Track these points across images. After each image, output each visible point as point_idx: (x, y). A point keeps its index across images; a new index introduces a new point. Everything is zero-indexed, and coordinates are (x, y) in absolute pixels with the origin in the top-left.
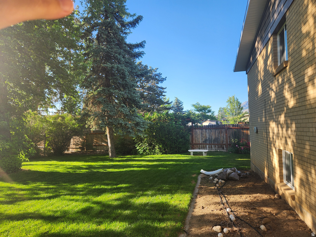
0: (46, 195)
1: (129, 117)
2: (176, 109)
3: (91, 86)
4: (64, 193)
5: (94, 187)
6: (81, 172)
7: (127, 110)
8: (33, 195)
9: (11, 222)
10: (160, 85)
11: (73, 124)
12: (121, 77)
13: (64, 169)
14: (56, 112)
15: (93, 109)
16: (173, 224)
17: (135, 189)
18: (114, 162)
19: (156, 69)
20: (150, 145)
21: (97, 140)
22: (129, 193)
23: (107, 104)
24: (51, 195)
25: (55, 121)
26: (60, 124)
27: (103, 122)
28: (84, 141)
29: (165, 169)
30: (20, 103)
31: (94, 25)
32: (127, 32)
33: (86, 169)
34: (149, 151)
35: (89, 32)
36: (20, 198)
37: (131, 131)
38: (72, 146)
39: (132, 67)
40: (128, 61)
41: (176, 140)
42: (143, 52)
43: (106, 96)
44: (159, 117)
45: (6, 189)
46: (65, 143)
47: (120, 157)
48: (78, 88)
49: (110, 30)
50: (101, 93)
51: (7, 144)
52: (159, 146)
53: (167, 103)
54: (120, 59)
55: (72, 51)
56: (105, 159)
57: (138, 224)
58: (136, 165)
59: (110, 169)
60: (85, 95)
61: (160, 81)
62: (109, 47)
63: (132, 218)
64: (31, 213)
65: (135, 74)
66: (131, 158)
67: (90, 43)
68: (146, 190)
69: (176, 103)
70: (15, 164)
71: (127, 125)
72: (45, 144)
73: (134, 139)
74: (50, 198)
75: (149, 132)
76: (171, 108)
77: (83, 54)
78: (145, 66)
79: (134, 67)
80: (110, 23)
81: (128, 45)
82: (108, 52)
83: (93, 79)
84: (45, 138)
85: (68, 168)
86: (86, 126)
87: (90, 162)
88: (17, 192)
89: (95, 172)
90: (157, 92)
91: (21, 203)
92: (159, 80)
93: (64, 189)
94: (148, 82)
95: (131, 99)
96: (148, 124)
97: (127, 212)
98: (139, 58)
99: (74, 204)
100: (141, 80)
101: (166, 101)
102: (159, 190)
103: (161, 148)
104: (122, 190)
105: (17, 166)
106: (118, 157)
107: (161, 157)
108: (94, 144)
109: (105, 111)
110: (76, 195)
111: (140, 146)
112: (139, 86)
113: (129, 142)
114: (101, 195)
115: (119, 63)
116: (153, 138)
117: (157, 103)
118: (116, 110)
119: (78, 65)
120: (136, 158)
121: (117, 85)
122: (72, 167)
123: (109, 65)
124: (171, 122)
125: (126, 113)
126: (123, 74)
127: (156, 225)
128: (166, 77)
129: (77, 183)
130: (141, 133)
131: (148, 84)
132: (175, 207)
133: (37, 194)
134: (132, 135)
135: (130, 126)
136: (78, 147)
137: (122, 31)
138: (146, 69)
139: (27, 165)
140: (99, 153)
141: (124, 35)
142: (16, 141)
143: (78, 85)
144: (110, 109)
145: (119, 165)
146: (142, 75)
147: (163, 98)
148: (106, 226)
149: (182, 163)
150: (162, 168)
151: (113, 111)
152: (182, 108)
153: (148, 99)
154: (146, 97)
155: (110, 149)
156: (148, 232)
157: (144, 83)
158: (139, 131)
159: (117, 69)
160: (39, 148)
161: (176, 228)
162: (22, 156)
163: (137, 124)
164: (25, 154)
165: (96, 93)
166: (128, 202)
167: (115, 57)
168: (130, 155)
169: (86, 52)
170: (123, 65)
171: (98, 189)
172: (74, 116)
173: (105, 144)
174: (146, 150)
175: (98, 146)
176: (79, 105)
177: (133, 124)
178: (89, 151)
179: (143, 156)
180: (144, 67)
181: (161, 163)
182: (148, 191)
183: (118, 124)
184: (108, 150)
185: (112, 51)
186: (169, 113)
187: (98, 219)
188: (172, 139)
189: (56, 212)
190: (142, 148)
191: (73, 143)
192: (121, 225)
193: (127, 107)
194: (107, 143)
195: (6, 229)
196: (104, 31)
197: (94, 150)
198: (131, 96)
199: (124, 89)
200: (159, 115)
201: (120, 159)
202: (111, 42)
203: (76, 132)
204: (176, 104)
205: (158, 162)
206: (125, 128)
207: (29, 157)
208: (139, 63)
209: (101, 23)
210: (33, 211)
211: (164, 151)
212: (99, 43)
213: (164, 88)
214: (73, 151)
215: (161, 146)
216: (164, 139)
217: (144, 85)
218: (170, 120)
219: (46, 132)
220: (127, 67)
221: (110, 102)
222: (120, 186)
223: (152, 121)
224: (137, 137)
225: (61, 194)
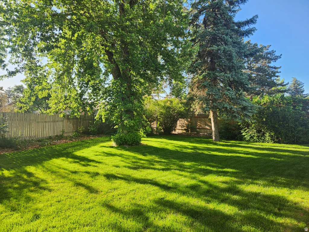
0: (160, 167)
1: (234, 101)
2: (293, 92)
3: (197, 71)
4: (174, 168)
5: (200, 167)
6: (187, 152)
7: (232, 93)
8: (150, 165)
9: (137, 184)
10: (272, 64)
11: (180, 108)
12: (227, 59)
13: (173, 147)
14: (165, 97)
15: (198, 94)
16: (295, 222)
17: (243, 175)
18: (218, 146)
19: (268, 46)
20: (259, 131)
21: (201, 123)
22: (237, 178)
23: (212, 88)
24: (164, 167)
25: (165, 105)
26: (169, 108)
27: (208, 105)
28: (189, 123)
29: (279, 160)
30: (140, 89)
31: (201, 10)
32: (236, 9)
33: (191, 149)
34: (257, 138)
35: (196, 17)
36: (141, 166)
37: (237, 115)
38: (178, 127)
39: (240, 47)
40: (236, 41)
41: (294, 128)
42: (255, 28)
43: (211, 80)
44: (271, 101)
45: (131, 157)
46: (173, 124)
47: (224, 142)
48: (184, 74)
49: (218, 11)
50: (206, 77)
51: (132, 122)
52: (270, 133)
53: (281, 85)
54: (227, 40)
55: (180, 39)
56: (209, 142)
57: (249, 212)
58: (242, 151)
59: (214, 152)
60: (190, 81)
61: (273, 59)
62: (216, 29)
63: (242, 205)
64: (150, 180)
65: (243, 54)
66: (236, 143)
67: (196, 28)
68: (256, 179)
69: (294, 84)
70: (137, 138)
71: (233, 109)
72: (157, 124)
73: (239, 124)
74: (163, 170)
75: (258, 117)
76: (287, 90)
77: (190, 41)
78: (255, 44)
79: (243, 47)
80: (217, 4)
81: (236, 24)
82: (214, 34)
83: (199, 64)
84: (157, 119)
85: (176, 147)
86: (192, 109)
87: (194, 143)
88: (139, 161)
89: (200, 153)
90: (268, 73)
91: (142, 170)
92: (271, 58)
93: (174, 164)
94: (257, 63)
95: (237, 82)
96: (256, 108)
97: (236, 197)
98: (249, 36)
99: (183, 179)
100: (248, 61)
101: (280, 82)
102: (272, 181)
103: (273, 136)
104: (228, 174)
105: (138, 140)
106: (222, 141)
107: (273, 146)
108: (198, 127)
109: (210, 95)
110: (184, 171)
111: (246, 132)
112: (247, 67)
113: (233, 127)
114: (207, 175)
115: (226, 44)
116: (263, 124)
117: (268, 85)
118: (221, 93)
119: (186, 51)
120: (242, 144)
121: (223, 68)
122: (179, 146)
123: (215, 48)
124: (287, 107)
125: (231, 97)
126: (230, 55)
127: (271, 218)
128: (281, 55)
129: (185, 161)
130: (248, 118)
131: (257, 64)
132: (295, 204)
133: (153, 165)
134: (237, 120)
135: (236, 110)
136: (183, 129)
137: (230, 10)
138: (255, 48)
139: (145, 140)
140: (203, 136)
141: (232, 14)
142: (138, 120)
143: (185, 71)
144: (215, 92)
145: (223, 149)
146: (251, 55)
147: (275, 79)
148: (215, 206)
149: (302, 156)
150: (274, 158)
151: (217, 95)
152: (303, 90)
153: (256, 81)
154: (255, 79)
155: (213, 133)
156: (263, 223)
157: (252, 64)
158: (246, 115)
159: (224, 50)
160: (153, 127)
161: (298, 228)
162: (141, 133)
163: (244, 108)
164: (144, 131)
165: (201, 77)
166: (235, 187)
167: (221, 39)
168: (235, 140)
169: (193, 38)
170: (230, 45)
171: (204, 170)
172: (180, 100)
173: (209, 128)
174: (254, 136)
175: (202, 129)
176: (184, 90)
177: (239, 108)
178: (193, 134)
179: (250, 143)
180: (253, 46)
181: (273, 152)
182: (259, 180)
183: (223, 108)
184: (211, 134)
185: (219, 33)
186: (285, 96)
187: (206, 197)
188: (288, 126)
189: (169, 182)
190: (249, 134)
191: (179, 125)
192: (231, 209)
193: (233, 90)
194: (211, 127)
195: (133, 188)
196: (211, 14)
197: (198, 133)
198: (238, 78)
199: (231, 71)
200: (271, 98)
201: (224, 143)
202: (219, 23)
203: (182, 115)
204: (294, 86)
205: (270, 151)
206: (230, 112)
207: (146, 134)
208: (247, 43)
209: (209, 6)
210: (151, 179)
211: (276, 140)
212: (205, 27)
213: (278, 68)
214: (179, 132)
215: (272, 134)
216: (276, 126)
217: (253, 66)
218: (287, 104)
219: (158, 114)
220: (234, 47)
221: (215, 86)
222: (226, 170)
223: (262, 105)
224: (243, 123)
225: (172, 168)
